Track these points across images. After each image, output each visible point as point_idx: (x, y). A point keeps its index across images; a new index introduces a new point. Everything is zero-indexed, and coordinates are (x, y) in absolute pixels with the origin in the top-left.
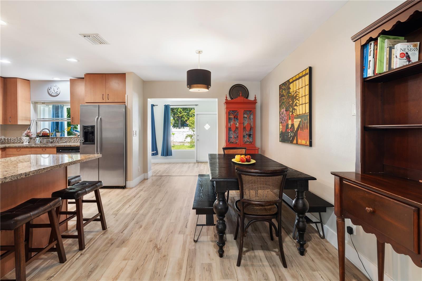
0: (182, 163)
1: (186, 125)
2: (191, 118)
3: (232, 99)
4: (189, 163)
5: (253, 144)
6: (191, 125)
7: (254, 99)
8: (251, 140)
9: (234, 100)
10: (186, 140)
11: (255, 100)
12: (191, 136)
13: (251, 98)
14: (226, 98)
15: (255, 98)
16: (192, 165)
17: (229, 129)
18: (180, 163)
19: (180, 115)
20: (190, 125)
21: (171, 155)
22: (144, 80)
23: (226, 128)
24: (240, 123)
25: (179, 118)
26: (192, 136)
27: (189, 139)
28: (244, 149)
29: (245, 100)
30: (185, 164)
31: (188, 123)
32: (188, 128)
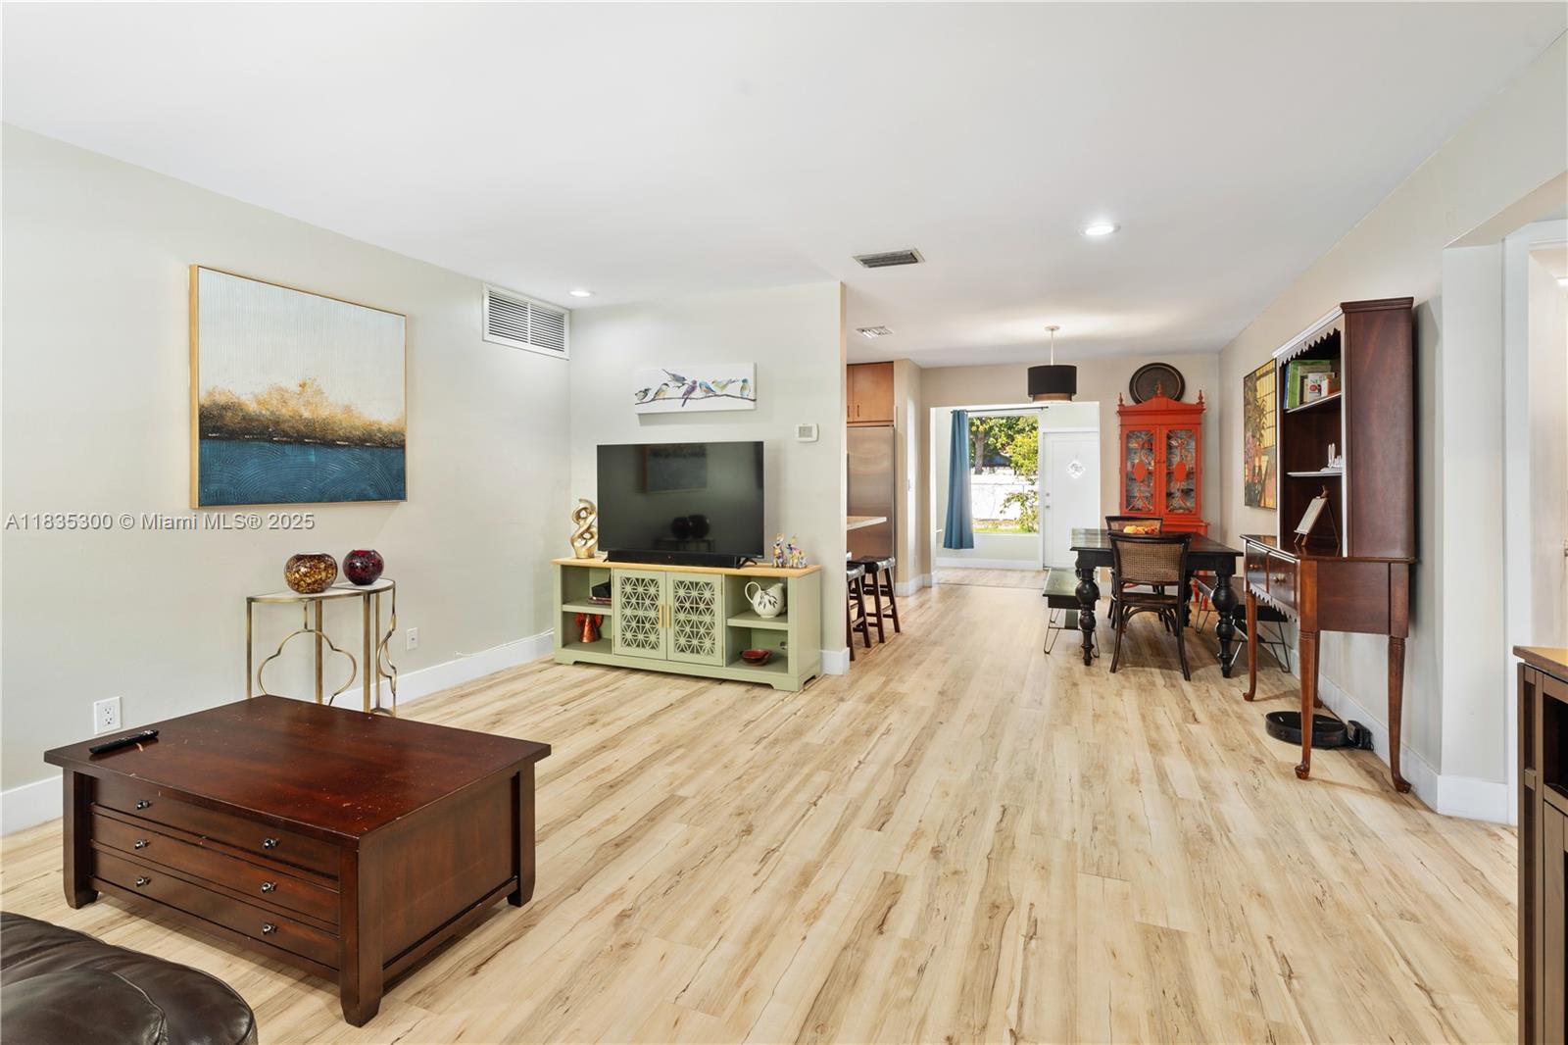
0: (1002, 570)
1: (1002, 461)
2: (1019, 438)
3: (1138, 401)
4: (1023, 571)
5: (1195, 514)
6: (1021, 461)
7: (1198, 401)
8: (1190, 504)
9: (1144, 406)
10: (1006, 509)
11: (1201, 403)
12: (1022, 499)
13: (1191, 398)
14: (1121, 400)
15: (1201, 398)
16: (1029, 575)
17: (1128, 479)
18: (997, 569)
19: (981, 428)
20: (1017, 464)
21: (972, 547)
22: (924, 367)
23: (1121, 473)
24: (1159, 462)
25: (976, 436)
26: (1027, 498)
27: (1015, 510)
28: (1156, 522)
29: (1173, 405)
30: (1009, 573)
31: (1007, 455)
32: (1009, 471)
